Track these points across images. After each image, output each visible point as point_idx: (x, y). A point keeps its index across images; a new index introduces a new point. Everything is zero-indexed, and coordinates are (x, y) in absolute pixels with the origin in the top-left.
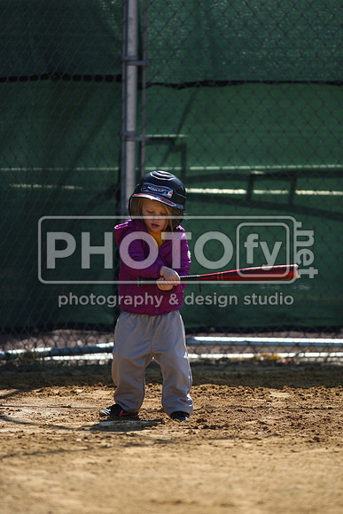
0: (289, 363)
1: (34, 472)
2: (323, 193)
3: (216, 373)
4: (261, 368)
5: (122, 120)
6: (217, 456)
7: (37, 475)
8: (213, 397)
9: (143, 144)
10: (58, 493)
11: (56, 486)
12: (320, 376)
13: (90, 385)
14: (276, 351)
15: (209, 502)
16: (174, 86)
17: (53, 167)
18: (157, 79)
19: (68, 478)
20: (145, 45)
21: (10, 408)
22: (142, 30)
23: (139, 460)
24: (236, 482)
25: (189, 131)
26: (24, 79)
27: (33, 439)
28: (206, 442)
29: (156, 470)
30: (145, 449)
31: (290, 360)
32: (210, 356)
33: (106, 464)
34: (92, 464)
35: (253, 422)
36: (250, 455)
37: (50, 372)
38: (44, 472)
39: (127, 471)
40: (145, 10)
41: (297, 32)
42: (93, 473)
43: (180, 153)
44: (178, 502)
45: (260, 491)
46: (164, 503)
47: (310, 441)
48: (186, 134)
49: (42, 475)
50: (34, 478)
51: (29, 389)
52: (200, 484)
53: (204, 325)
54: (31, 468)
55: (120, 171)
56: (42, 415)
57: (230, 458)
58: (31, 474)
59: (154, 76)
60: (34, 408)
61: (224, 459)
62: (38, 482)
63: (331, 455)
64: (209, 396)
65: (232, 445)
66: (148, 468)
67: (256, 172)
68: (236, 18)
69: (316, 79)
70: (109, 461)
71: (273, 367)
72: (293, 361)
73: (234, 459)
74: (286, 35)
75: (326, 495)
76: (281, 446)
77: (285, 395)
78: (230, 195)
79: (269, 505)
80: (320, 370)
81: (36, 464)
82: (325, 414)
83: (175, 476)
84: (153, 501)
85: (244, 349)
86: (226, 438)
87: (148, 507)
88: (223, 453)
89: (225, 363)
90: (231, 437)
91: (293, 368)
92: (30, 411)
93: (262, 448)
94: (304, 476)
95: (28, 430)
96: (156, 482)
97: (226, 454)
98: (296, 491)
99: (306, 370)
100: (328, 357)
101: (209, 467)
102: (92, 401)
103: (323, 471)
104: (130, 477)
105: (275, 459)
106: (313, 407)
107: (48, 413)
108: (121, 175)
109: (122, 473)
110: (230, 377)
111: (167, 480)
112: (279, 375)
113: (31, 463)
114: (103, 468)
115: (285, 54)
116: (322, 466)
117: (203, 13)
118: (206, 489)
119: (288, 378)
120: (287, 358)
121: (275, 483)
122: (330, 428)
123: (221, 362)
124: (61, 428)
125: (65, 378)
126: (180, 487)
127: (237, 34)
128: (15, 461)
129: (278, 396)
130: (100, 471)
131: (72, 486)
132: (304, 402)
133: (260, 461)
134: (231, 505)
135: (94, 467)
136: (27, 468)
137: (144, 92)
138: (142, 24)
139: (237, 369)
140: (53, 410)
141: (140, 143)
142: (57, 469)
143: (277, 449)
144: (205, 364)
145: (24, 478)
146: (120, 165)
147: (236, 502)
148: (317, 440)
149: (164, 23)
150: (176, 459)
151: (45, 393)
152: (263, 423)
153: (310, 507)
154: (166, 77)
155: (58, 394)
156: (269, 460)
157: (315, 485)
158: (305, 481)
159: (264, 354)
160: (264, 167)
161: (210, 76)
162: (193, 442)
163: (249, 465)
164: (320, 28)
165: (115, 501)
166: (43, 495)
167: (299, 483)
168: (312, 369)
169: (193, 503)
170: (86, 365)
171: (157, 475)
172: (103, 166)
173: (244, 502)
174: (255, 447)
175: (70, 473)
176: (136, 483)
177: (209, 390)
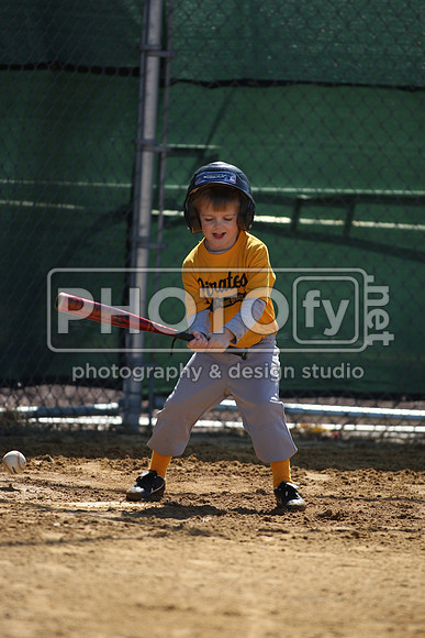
0: (336, 437)
2: (386, 225)
4: (301, 443)
8: (234, 477)
9: (163, 155)
12: (372, 455)
13: (82, 456)
14: (320, 422)
15: (210, 609)
17: (48, 180)
18: (185, 75)
19: (36, 572)
20: (170, 32)
23: (129, 552)
24: (246, 585)
25: (222, 142)
29: (150, 567)
31: (336, 433)
32: (237, 425)
33: (87, 556)
34: (70, 555)
37: (35, 437)
38: (7, 563)
39: (112, 566)
42: (69, 567)
44: (171, 608)
45: (276, 597)
46: (152, 608)
47: (347, 537)
48: (218, 144)
49: (4, 566)
52: (202, 586)
55: (133, 189)
57: (244, 555)
59: (181, 71)
61: (237, 555)
63: (372, 556)
64: (228, 475)
66: (139, 563)
67: (304, 197)
70: (92, 552)
71: (315, 441)
72: (341, 435)
73: (249, 556)
77: (324, 478)
79: (284, 615)
80: (374, 447)
83: (172, 574)
84: (139, 605)
87: (133, 613)
88: (235, 547)
91: (340, 444)
93: (286, 542)
96: (146, 581)
99: (356, 446)
100: (386, 431)
101: (215, 565)
104: (116, 574)
108: (134, 194)
109: (105, 568)
111: (160, 579)
112: (320, 452)
114: (83, 561)
118: (208, 592)
119: (332, 457)
120: (334, 431)
121: (296, 587)
125: (52, 445)
126: (176, 588)
129: (316, 479)
130: (78, 565)
131: (40, 583)
132: (348, 487)
134: (237, 614)
135: (71, 559)
137: (168, 91)
138: (167, 5)
141: (160, 154)
142: (24, 560)
144: (230, 435)
146: (133, 182)
147: (243, 609)
148: (356, 535)
149: (196, 6)
153: (336, 620)
154: (196, 73)
159: (305, 424)
160: (313, 190)
163: (267, 563)
165: (91, 603)
168: (363, 446)
169: (190, 609)
170: (81, 431)
171: (150, 572)
172: (111, 182)
173: (253, 611)
174: (278, 542)
175: (40, 566)
176: (121, 582)
177: (229, 468)
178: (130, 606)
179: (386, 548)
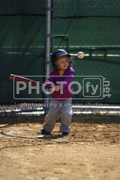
0: (104, 115)
1: (14, 153)
3: (79, 118)
4: (94, 117)
5: (45, 29)
6: (79, 148)
7: (15, 154)
8: (78, 127)
9: (53, 38)
10: (23, 160)
11: (22, 158)
12: (115, 120)
13: (34, 123)
14: (99, 111)
15: (76, 164)
16: (64, 18)
17: (21, 46)
18: (58, 15)
19: (26, 155)
20: (53, 4)
21: (6, 131)
23: (51, 149)
24: (85, 157)
25: (69, 34)
26: (11, 15)
27: (14, 142)
28: (75, 143)
30: (53, 145)
32: (76, 113)
33: (40, 151)
35: (91, 136)
36: (90, 147)
37: (20, 118)
38: (18, 153)
39: (47, 153)
42: (35, 154)
43: (66, 41)
44: (65, 164)
45: (94, 160)
46: (60, 164)
47: (111, 143)
50: (14, 155)
51: (13, 124)
52: (73, 158)
55: (45, 48)
56: (17, 133)
58: (13, 154)
60: (14, 131)
61: (81, 149)
62: (15, 157)
63: (119, 147)
64: (76, 127)
65: (84, 144)
66: (54, 152)
67: (93, 48)
69: (114, 16)
70: (41, 149)
71: (99, 117)
72: (106, 114)
73: (84, 149)
75: (117, 162)
77: (103, 126)
79: (97, 165)
80: (115, 117)
81: (15, 150)
82: (117, 133)
83: (64, 155)
84: (56, 163)
86: (82, 142)
87: (54, 165)
88: (81, 147)
89: (82, 115)
90: (84, 141)
91: (105, 117)
92: (13, 132)
93: (94, 145)
94: (109, 155)
95: (12, 139)
96: (57, 157)
98: (106, 160)
99: (110, 117)
100: (118, 113)
101: (76, 152)
102: (35, 128)
103: (116, 153)
104: (48, 155)
105: (99, 149)
106: (113, 130)
107: (19, 133)
108: (45, 49)
109: (45, 154)
110: (83, 120)
111: (61, 156)
112: (101, 119)
113: (13, 150)
115: (103, 6)
116: (116, 151)
119: (104, 120)
120: (104, 113)
121: (99, 157)
122: (118, 138)
124: (24, 138)
125: (26, 120)
126: (65, 158)
128: (8, 149)
129: (100, 127)
130: (37, 153)
131: (28, 158)
132: (109, 129)
133: (94, 149)
134: (84, 165)
135: (36, 151)
136: (12, 152)
137: (54, 20)
139: (86, 117)
140: (21, 132)
142: (22, 152)
143: (100, 145)
144: (75, 115)
145: (11, 155)
146: (45, 46)
148: (114, 142)
150: (64, 149)
151: (19, 125)
152: (95, 136)
153: (111, 166)
154: (61, 15)
155: (23, 126)
156: (97, 149)
157: (113, 158)
159: (95, 112)
160: (95, 46)
161: (76, 14)
162: (70, 143)
163: (90, 151)
165: (43, 163)
166: (17, 161)
167: (108, 157)
168: (112, 117)
169: (70, 164)
170: (33, 116)
171: (58, 154)
172: (39, 46)
173: (88, 164)
174: (92, 145)
176: (50, 157)
177: (76, 125)
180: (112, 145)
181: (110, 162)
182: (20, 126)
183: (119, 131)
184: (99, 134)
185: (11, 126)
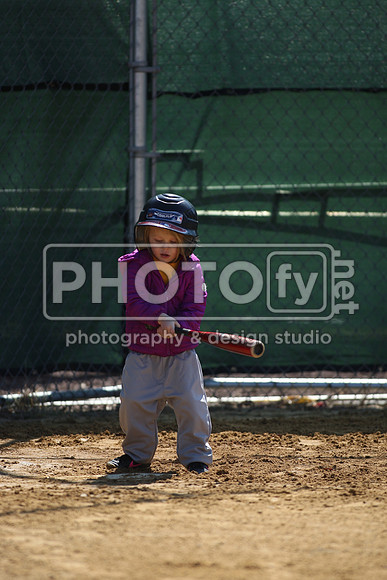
0: (321, 406)
1: (34, 532)
2: (358, 214)
3: (239, 418)
4: (290, 413)
5: (129, 133)
6: (241, 512)
7: (37, 535)
8: (235, 446)
9: (154, 160)
10: (61, 555)
11: (58, 547)
12: (356, 421)
13: (96, 434)
14: (305, 393)
15: (232, 564)
16: (188, 95)
17: (52, 188)
18: (169, 87)
19: (71, 538)
20: (154, 50)
21: (6, 460)
22: (151, 32)
23: (152, 517)
24: (261, 541)
25: (206, 146)
26: (18, 88)
27: (32, 495)
28: (227, 497)
29: (172, 529)
30: (159, 505)
31: (321, 403)
32: (231, 399)
33: (115, 523)
34: (99, 522)
35: (280, 474)
36: (277, 511)
37: (51, 419)
38: (45, 531)
39: (138, 529)
40: (155, 9)
41: (327, 33)
42: (101, 533)
43: (195, 171)
44: (197, 565)
45: (290, 551)
46: (180, 565)
47: (345, 495)
48: (202, 149)
49: (42, 534)
50: (32, 538)
51: (27, 439)
52: (222, 544)
53: (224, 365)
54: (29, 527)
55: (127, 191)
56: (42, 468)
57: (255, 514)
58: (30, 534)
59: (166, 84)
60: (32, 459)
61: (249, 515)
62: (37, 543)
63: (369, 510)
64: (230, 445)
65: (257, 499)
66: (162, 526)
67: (282, 192)
68: (257, 17)
69: (349, 86)
70: (118, 519)
71: (303, 412)
72: (325, 404)
73: (259, 516)
74: (314, 36)
75: (364, 555)
76: (312, 500)
77: (317, 443)
78: (253, 217)
79: (299, 566)
80: (356, 414)
81: (35, 523)
82: (361, 464)
83: (193, 535)
84: (168, 564)
85: (270, 392)
86: (250, 492)
87: (162, 570)
88: (246, 508)
89: (249, 407)
90: (256, 491)
91: (325, 413)
92: (29, 464)
93: (291, 502)
94: (339, 534)
95: (26, 485)
96: (171, 542)
97: (251, 509)
98: (329, 551)
99: (340, 414)
100: (365, 399)
101: (231, 524)
102: (98, 451)
103: (360, 528)
104: (143, 537)
105: (305, 514)
106: (348, 456)
107: (49, 466)
108: (128, 197)
109: (133, 532)
110: (254, 423)
111: (183, 539)
112: (309, 420)
113: (30, 521)
114: (112, 526)
115: (314, 57)
116: (359, 523)
117: (220, 13)
118: (228, 549)
119: (320, 423)
120: (318, 401)
121: (306, 541)
122: (368, 479)
123: (244, 407)
124: (64, 482)
125: (68, 425)
126: (198, 547)
127: (259, 36)
128: (12, 519)
129: (309, 444)
130: (108, 530)
131: (77, 548)
132: (338, 450)
133: (289, 517)
134: (256, 567)
135: (101, 526)
136: (25, 528)
137: (155, 102)
138: (151, 25)
139: (262, 414)
140: (55, 462)
141: (150, 159)
142: (59, 528)
143: (308, 504)
144: (226, 408)
145: (22, 539)
146: (127, 185)
147: (262, 563)
148: (353, 493)
149: (176, 25)
150: (194, 516)
151: (45, 443)
152: (292, 475)
153: (346, 568)
154: (179, 85)
155: (60, 444)
156: (300, 516)
157: (351, 544)
158: (340, 539)
159: (292, 397)
160: (290, 186)
161: (229, 84)
162: (213, 497)
163: (277, 521)
164: (353, 28)
165: (124, 564)
166: (44, 558)
167: (333, 541)
168: (346, 413)
169: (214, 565)
170: (91, 411)
171: (173, 534)
172: (108, 187)
173: (271, 564)
174: (284, 502)
175: (74, 533)
176: (149, 544)
177: (230, 438)
178: (160, 565)
179: (382, 503)
180: (348, 503)
181: (342, 555)
182: (49, 444)
183: (367, 457)
184: (303, 468)
185: (22, 446)
